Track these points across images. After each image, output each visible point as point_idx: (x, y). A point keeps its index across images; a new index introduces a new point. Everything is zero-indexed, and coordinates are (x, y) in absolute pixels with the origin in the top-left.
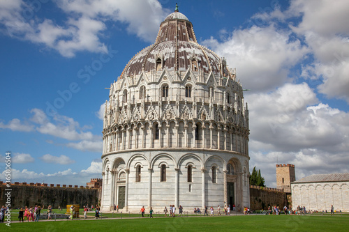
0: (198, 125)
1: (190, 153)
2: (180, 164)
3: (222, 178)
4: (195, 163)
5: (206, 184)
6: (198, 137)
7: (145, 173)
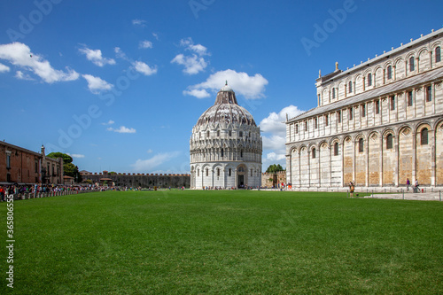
0: (222, 150)
1: (218, 163)
2: (213, 168)
3: (234, 174)
4: (220, 167)
5: (226, 177)
6: (222, 155)
7: (201, 173)
